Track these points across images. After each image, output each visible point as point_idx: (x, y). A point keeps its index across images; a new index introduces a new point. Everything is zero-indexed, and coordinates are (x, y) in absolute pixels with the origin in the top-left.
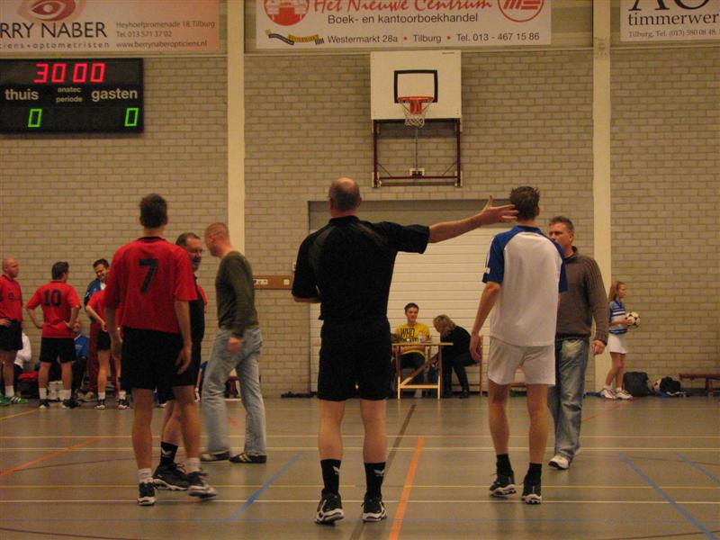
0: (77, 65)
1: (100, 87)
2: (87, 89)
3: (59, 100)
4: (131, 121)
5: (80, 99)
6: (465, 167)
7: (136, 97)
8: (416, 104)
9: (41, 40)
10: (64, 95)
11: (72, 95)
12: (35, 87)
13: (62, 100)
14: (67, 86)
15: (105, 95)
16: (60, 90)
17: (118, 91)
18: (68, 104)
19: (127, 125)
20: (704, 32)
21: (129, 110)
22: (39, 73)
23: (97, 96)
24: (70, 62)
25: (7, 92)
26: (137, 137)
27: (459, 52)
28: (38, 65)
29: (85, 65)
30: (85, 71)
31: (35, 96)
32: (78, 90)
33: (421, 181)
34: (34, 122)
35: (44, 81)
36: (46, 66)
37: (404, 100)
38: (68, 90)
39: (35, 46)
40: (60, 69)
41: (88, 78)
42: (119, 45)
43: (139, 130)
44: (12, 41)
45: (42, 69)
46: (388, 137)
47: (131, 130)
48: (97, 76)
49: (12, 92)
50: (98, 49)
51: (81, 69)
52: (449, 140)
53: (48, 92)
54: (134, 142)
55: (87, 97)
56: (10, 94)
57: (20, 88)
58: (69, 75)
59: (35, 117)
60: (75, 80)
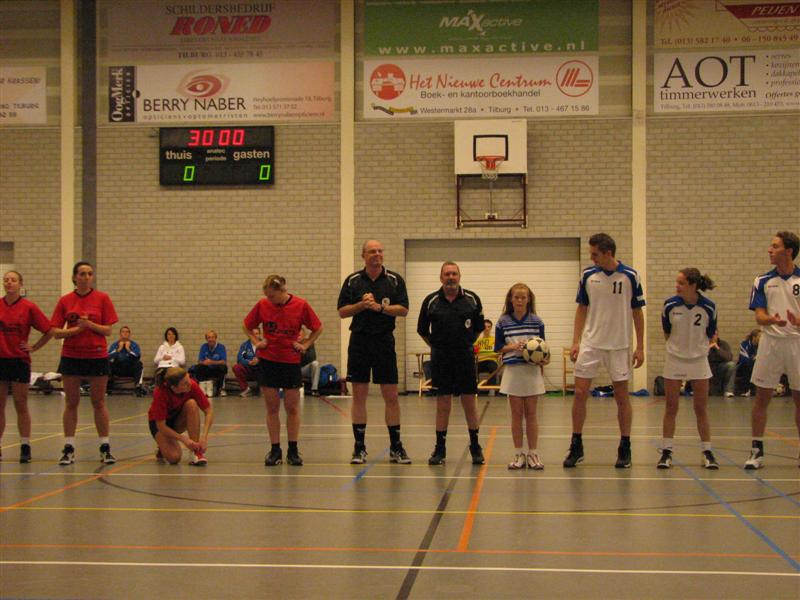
0: (222, 132)
1: (240, 149)
2: (230, 150)
3: (207, 159)
4: (264, 175)
5: (224, 159)
6: (531, 212)
7: (268, 156)
8: (491, 162)
9: (195, 113)
10: (213, 155)
11: (219, 155)
12: (189, 149)
13: (211, 159)
14: (214, 148)
15: (244, 155)
16: (209, 151)
17: (254, 152)
18: (215, 162)
19: (261, 178)
20: (721, 105)
21: (263, 167)
22: (193, 138)
23: (237, 156)
24: (217, 129)
25: (168, 154)
26: (268, 188)
27: (525, 120)
28: (192, 132)
29: (228, 132)
30: (228, 136)
31: (189, 156)
32: (223, 151)
33: (494, 223)
34: (189, 176)
35: (196, 144)
36: (198, 132)
37: (481, 159)
38: (216, 151)
39: (189, 117)
40: (208, 135)
41: (231, 141)
42: (255, 116)
43: (271, 183)
44: (172, 113)
45: (195, 135)
46: (470, 188)
47: (264, 183)
48: (238, 140)
49: (171, 153)
50: (239, 119)
51: (225, 134)
52: (517, 190)
53: (199, 153)
54: (267, 192)
55: (229, 155)
56: (170, 155)
57: (177, 150)
58: (216, 140)
59: (189, 173)
60: (221, 144)
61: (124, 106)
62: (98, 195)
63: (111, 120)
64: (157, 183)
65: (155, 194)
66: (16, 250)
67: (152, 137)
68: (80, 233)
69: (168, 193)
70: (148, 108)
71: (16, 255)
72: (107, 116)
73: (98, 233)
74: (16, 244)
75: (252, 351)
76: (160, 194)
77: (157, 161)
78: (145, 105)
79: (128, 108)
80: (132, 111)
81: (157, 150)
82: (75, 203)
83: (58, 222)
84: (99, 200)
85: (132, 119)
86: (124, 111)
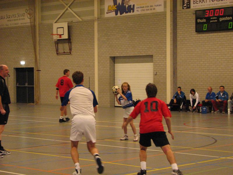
0: (216, 10)
1: (222, 17)
2: (218, 17)
3: (211, 21)
4: (230, 26)
5: (216, 21)
7: (231, 19)
9: (210, 3)
10: (212, 20)
11: (214, 20)
12: (205, 18)
13: (212, 21)
14: (213, 17)
15: (223, 19)
16: (211, 18)
17: (227, 17)
18: (213, 22)
22: (206, 14)
23: (221, 19)
24: (214, 10)
25: (198, 20)
29: (218, 10)
31: (204, 20)
32: (216, 18)
34: (205, 28)
35: (208, 16)
36: (208, 11)
39: (208, 5)
40: (212, 12)
41: (219, 14)
42: (230, 3)
44: (202, 4)
45: (207, 12)
47: (230, 29)
48: (221, 13)
49: (199, 20)
50: (224, 4)
51: (217, 11)
53: (208, 19)
54: (231, 33)
55: (218, 19)
56: (199, 21)
57: (201, 19)
58: (214, 13)
60: (216, 15)
61: (187, 3)
62: (178, 37)
63: (183, 9)
64: (195, 31)
66: (154, 58)
67: (194, 14)
68: (172, 51)
69: (200, 35)
70: (194, 3)
71: (154, 60)
72: (182, 7)
73: (178, 51)
74: (154, 56)
75: (220, 95)
76: (196, 35)
77: (195, 23)
78: (194, 2)
79: (188, 4)
80: (190, 5)
81: (195, 19)
82: (171, 40)
83: (166, 47)
84: (178, 39)
85: (189, 7)
86: (187, 5)
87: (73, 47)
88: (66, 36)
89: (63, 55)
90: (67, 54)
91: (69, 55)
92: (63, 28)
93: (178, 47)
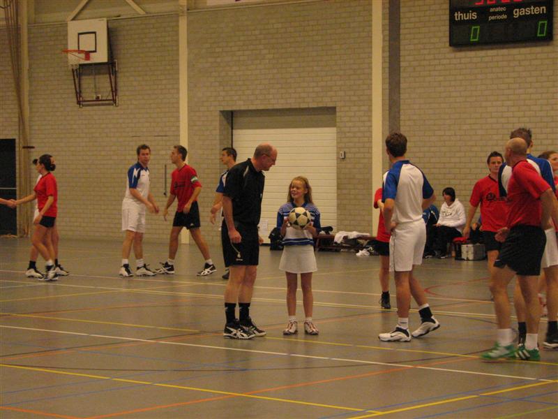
1: (519, 6)
2: (510, 7)
3: (490, 18)
4: (542, 32)
5: (505, 17)
7: (545, 12)
10: (494, 14)
11: (500, 13)
12: (474, 10)
13: (493, 18)
14: (497, 6)
15: (523, 12)
16: (492, 10)
17: (532, 8)
18: (496, 21)
19: (539, 35)
23: (517, 13)
25: (456, 15)
26: (548, 45)
31: (474, 16)
32: (504, 9)
34: (475, 37)
35: (482, 3)
38: (498, 9)
43: (549, 38)
47: (541, 39)
49: (459, 14)
53: (483, 12)
54: (546, 49)
55: (509, 12)
56: (458, 16)
57: (465, 10)
59: (475, 32)
60: (503, 2)
62: (402, 59)
64: (448, 44)
65: (448, 56)
66: (338, 114)
68: (387, 97)
69: (462, 54)
71: (338, 120)
73: (402, 96)
74: (337, 110)
76: (452, 55)
77: (447, 23)
81: (448, 12)
82: (383, 68)
83: (370, 87)
84: (402, 64)
87: (120, 84)
88: (101, 56)
89: (96, 105)
90: (107, 102)
91: (112, 107)
92: (95, 33)
93: (402, 86)
